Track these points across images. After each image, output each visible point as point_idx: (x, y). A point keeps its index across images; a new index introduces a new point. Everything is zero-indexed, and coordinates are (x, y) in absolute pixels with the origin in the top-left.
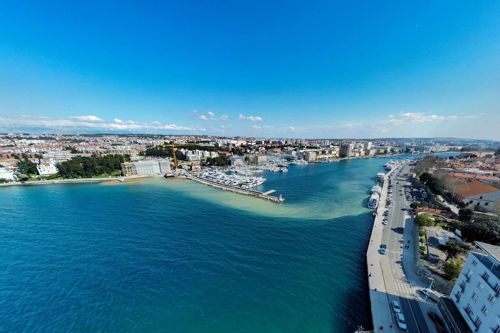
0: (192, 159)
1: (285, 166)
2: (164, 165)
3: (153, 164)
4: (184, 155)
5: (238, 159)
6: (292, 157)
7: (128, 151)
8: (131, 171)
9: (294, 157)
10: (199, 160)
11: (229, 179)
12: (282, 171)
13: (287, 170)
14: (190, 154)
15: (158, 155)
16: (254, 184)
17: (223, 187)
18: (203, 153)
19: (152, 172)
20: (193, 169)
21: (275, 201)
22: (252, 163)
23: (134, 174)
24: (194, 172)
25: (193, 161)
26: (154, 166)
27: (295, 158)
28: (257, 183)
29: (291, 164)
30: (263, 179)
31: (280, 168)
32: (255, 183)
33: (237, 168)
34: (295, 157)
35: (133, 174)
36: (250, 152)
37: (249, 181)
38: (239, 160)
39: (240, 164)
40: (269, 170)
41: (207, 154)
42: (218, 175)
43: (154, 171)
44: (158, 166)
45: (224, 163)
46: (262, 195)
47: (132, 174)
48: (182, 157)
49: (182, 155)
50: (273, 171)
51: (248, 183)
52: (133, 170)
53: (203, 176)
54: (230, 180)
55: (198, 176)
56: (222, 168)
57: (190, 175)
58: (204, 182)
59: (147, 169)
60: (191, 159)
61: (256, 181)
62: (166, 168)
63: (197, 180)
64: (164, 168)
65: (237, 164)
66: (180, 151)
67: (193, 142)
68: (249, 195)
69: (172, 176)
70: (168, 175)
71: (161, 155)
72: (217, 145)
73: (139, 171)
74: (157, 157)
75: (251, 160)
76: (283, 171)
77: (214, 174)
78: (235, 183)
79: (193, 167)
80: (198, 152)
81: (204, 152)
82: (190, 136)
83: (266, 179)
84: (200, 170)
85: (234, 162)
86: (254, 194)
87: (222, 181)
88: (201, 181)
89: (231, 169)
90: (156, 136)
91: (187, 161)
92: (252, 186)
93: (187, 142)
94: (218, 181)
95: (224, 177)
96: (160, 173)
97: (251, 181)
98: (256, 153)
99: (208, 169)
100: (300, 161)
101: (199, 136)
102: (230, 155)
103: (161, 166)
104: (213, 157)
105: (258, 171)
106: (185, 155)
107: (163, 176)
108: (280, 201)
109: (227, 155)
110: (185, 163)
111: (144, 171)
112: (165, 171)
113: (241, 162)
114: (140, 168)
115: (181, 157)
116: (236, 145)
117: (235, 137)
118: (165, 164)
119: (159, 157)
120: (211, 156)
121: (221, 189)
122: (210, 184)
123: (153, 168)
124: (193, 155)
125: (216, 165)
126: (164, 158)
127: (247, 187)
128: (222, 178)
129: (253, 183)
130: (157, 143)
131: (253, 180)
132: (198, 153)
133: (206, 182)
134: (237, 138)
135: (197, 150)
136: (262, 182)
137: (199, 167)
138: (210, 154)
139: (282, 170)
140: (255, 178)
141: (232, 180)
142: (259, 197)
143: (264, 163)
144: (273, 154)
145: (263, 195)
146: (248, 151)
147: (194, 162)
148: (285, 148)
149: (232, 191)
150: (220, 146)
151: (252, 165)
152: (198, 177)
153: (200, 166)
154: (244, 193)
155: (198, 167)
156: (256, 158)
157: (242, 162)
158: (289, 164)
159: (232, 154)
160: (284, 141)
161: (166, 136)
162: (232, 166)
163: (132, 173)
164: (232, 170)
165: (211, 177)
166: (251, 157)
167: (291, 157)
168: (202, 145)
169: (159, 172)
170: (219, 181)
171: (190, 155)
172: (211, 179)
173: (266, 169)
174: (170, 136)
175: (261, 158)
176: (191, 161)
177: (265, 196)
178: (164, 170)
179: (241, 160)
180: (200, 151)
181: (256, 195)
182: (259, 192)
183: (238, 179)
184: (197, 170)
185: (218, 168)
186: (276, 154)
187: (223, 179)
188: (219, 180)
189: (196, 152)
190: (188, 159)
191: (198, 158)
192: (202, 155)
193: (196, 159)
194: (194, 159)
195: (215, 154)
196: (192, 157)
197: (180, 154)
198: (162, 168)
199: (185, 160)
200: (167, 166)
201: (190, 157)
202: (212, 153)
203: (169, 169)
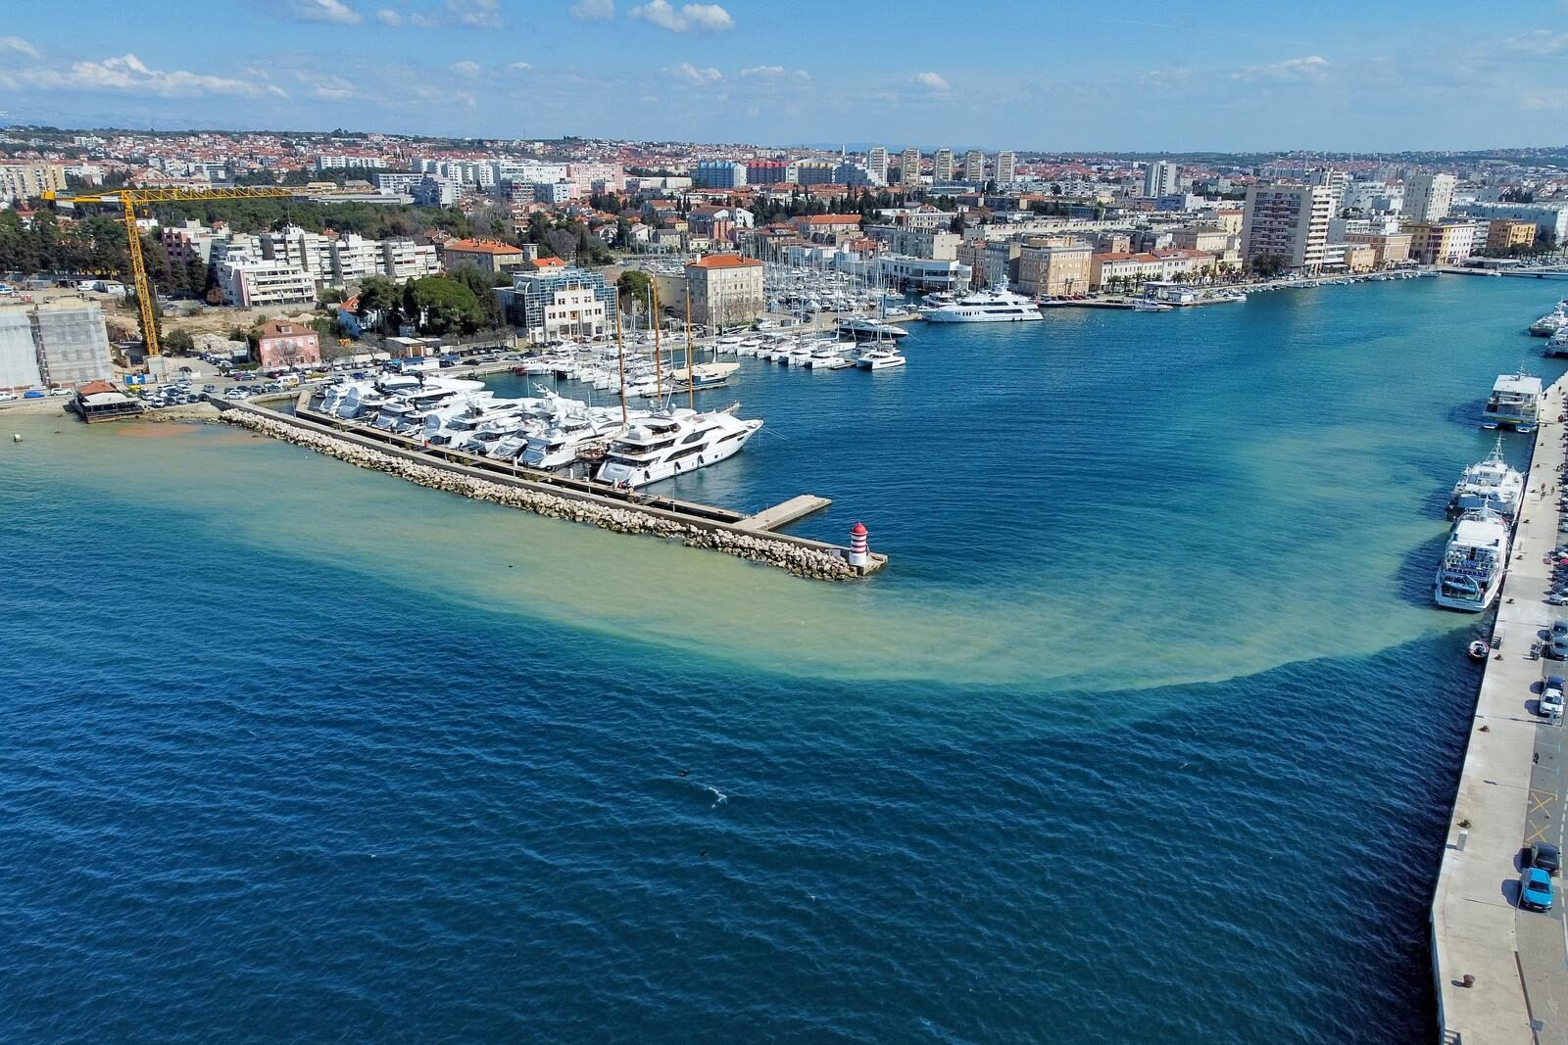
0: (263, 288)
1: (886, 336)
2: (63, 335)
4: (206, 261)
5: (574, 287)
6: (935, 274)
9: (945, 273)
10: (310, 299)
11: (511, 423)
12: (868, 367)
13: (903, 360)
14: (245, 260)
15: (27, 261)
16: (680, 454)
17: (472, 482)
18: (332, 249)
20: (266, 360)
21: (822, 571)
22: (669, 311)
24: (271, 375)
25: (266, 303)
27: (952, 279)
28: (700, 448)
29: (928, 322)
30: (738, 426)
31: (852, 345)
32: (688, 452)
33: (564, 347)
34: (956, 273)
36: (655, 238)
37: (648, 438)
38: (581, 293)
39: (586, 319)
40: (784, 362)
41: (362, 255)
42: (440, 397)
44: (24, 343)
45: (477, 315)
46: (734, 532)
48: (191, 274)
49: (194, 262)
50: (808, 366)
51: (642, 449)
53: (338, 402)
54: (521, 434)
55: (302, 408)
56: (464, 348)
57: (246, 400)
58: (344, 447)
60: (252, 289)
61: (696, 436)
62: (80, 353)
63: (295, 432)
64: (65, 354)
65: (568, 321)
66: (178, 236)
67: (267, 178)
68: (651, 531)
69: (121, 406)
70: (93, 400)
71: (45, 264)
72: (427, 196)
74: (18, 279)
75: (664, 296)
76: (876, 364)
77: (411, 394)
78: (556, 447)
79: (266, 346)
80: (301, 242)
81: (341, 244)
82: (244, 135)
83: (757, 423)
84: (318, 365)
85: (548, 309)
86: (682, 522)
87: (461, 438)
88: (325, 440)
89: (529, 355)
90: (12, 136)
91: (227, 303)
92: (669, 470)
93: (222, 175)
94: (438, 440)
95: (479, 412)
96: (37, 385)
97: (659, 439)
98: (693, 245)
99: (368, 358)
100: (988, 300)
101: (309, 136)
102: (517, 259)
103: (46, 340)
104: (402, 275)
105: (704, 366)
106: (212, 267)
107: (56, 404)
108: (860, 570)
109: (499, 261)
110: (213, 317)
112: (76, 374)
113: (595, 305)
115: (185, 280)
116: (559, 196)
117: (554, 143)
118: (74, 325)
119: (34, 279)
120: (388, 270)
121: (462, 492)
122: (385, 458)
124: (269, 265)
125: (424, 332)
126: (64, 284)
127: (636, 477)
128: (467, 415)
129: (678, 446)
130: (18, 185)
131: (674, 428)
132: (303, 249)
133: (359, 448)
134: (562, 150)
135: (295, 233)
136: (733, 446)
137: (308, 343)
138: (385, 254)
139: (865, 358)
140: (686, 421)
141: (536, 429)
142: (714, 546)
143: (750, 316)
144: (807, 252)
145: (742, 533)
146: (642, 233)
147: (278, 308)
148: (885, 212)
149: (533, 505)
150: (447, 198)
151: (666, 326)
152: (300, 415)
153: (313, 339)
154: (617, 515)
155: (300, 342)
156: (696, 280)
157: (601, 305)
158: (916, 320)
159: (534, 256)
160: (877, 168)
161: (78, 133)
162: (536, 334)
164: (531, 365)
165: (393, 414)
166: (661, 274)
167: (929, 273)
168: (327, 194)
169: (33, 381)
170: (448, 440)
171: (248, 266)
172: (394, 422)
173: (762, 354)
174: (110, 135)
175: (726, 283)
176: (256, 303)
177: (754, 536)
178: (66, 365)
179: (590, 293)
180: (313, 240)
181: (694, 529)
182: (715, 510)
183: (572, 423)
184: (298, 366)
185: (437, 349)
186: (829, 253)
187: (473, 427)
188: (442, 432)
189: (290, 242)
190: (232, 287)
191: (299, 281)
192: (326, 262)
193: (285, 291)
194: (275, 292)
195: (417, 254)
196: (262, 274)
197: (179, 254)
198: (55, 353)
199: (210, 297)
200: (84, 337)
201: (246, 276)
202: (394, 252)
203: (99, 361)
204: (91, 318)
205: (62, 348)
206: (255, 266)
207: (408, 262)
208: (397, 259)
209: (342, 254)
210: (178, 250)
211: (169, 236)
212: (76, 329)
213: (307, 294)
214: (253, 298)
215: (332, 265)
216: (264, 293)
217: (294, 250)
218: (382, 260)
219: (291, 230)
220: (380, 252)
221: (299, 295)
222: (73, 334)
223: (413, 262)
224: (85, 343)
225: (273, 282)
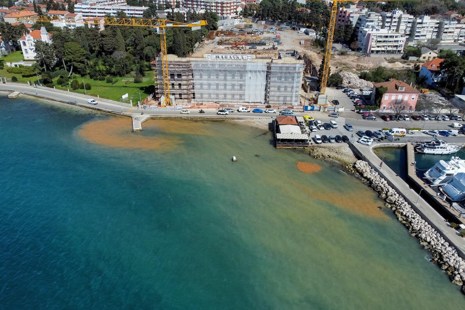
0: (378, 44)
2: (280, 78)
3: (249, 68)
4: (354, 26)
7: (220, 5)
8: (180, 85)
10: (399, 51)
14: (373, 28)
15: (284, 18)
18: (414, 23)
19: (241, 95)
23: (185, 96)
24: (384, 117)
25: (378, 52)
26: (249, 75)
35: (183, 96)
41: (428, 27)
43: (247, 93)
44: (261, 80)
47: (180, 95)
48: (346, 32)
52: (185, 82)
59: (225, 85)
60: (374, 44)
62: (286, 87)
64: (279, 88)
66: (345, 12)
71: (290, 18)
73: (202, 88)
74: (278, 25)
80: (400, 18)
81: (419, 21)
91: (359, 49)
103: (272, 79)
106: (357, 28)
107: (266, 121)
110: (351, 58)
111: (217, 89)
112: (281, 100)
114: (205, 77)
115: (343, 34)
118: (287, 73)
119: (283, 26)
120: (439, 36)
123: (244, 81)
124: (383, 30)
126: (293, 29)
132: (399, 22)
135: (399, 13)
137: (412, 98)
138: (440, 27)
147: (383, 56)
153: (414, 96)
155: (406, 97)
163: (180, 92)
169: (261, 101)
171: (374, 32)
176: (372, 52)
178: (278, 94)
180: (407, 17)
189: (395, 18)
190: (364, 42)
191: (397, 41)
192: (409, 29)
193: (389, 46)
194: (384, 46)
195: (457, 28)
196: (381, 37)
197: (343, 21)
198: (275, 87)
199: (352, 46)
200: (290, 80)
201: (373, 37)
202: (446, 26)
203: (294, 93)
204: (297, 69)
205: (278, 84)
206: (378, 32)
207: (450, 32)
208: (445, 31)
209: (418, 26)
210: (343, 19)
211: (341, 12)
212: (288, 75)
213: (399, 49)
214: (372, 49)
215: (411, 31)
216: (378, 47)
217: (395, 22)
218: (437, 30)
219: (397, 11)
220: (437, 26)
221: (395, 49)
222: (286, 77)
223: (453, 32)
224: (290, 83)
225: (384, 41)
